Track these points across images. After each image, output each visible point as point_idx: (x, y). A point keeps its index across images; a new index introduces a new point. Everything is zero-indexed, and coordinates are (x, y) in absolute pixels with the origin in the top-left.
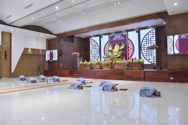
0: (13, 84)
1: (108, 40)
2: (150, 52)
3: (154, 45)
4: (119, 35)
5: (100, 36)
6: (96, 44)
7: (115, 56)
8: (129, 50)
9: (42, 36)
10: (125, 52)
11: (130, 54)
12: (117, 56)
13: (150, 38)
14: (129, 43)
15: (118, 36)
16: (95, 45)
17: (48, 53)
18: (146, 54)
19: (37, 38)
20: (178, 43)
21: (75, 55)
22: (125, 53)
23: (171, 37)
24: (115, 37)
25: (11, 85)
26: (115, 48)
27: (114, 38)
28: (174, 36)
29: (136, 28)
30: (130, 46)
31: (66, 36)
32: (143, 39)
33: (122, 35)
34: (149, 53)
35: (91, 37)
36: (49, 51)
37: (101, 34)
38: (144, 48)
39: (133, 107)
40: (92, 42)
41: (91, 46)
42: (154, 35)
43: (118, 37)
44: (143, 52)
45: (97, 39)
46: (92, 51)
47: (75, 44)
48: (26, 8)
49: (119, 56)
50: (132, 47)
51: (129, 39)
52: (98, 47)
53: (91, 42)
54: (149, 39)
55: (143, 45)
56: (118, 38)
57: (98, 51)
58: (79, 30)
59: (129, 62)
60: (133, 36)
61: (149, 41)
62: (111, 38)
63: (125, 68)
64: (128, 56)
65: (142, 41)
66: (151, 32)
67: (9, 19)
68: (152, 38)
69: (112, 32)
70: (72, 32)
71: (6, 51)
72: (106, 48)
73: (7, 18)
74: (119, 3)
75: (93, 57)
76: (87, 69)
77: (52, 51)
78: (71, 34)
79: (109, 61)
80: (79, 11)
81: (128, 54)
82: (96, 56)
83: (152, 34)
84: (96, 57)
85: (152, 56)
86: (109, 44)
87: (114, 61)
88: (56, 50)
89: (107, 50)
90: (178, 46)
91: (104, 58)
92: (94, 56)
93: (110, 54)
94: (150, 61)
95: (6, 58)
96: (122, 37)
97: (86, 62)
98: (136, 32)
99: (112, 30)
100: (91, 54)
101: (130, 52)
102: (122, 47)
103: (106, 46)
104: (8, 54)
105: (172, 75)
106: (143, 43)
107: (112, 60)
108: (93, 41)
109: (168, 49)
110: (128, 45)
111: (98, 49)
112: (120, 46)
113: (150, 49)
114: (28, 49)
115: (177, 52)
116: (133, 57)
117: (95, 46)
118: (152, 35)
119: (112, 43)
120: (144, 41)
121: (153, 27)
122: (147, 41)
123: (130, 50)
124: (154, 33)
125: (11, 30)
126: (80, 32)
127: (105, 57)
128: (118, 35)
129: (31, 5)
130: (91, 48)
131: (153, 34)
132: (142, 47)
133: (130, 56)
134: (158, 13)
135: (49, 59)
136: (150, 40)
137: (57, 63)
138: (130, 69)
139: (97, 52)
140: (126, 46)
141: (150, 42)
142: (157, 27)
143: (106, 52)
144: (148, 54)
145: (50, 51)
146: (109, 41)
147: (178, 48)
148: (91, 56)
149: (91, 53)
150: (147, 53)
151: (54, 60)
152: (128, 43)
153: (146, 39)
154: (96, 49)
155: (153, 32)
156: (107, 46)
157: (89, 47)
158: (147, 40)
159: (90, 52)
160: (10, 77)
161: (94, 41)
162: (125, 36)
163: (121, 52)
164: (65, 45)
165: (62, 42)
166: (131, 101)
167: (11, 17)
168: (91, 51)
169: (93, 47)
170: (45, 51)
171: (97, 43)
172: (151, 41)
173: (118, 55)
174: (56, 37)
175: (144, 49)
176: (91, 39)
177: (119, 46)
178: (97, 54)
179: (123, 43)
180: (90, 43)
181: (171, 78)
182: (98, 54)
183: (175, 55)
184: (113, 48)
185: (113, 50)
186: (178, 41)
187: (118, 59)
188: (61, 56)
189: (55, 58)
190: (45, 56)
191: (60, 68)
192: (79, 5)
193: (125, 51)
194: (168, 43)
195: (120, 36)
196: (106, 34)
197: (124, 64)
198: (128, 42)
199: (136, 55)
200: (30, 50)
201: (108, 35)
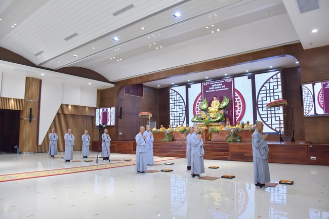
0: (39, 163)
1: (201, 92)
2: (273, 112)
3: (279, 99)
4: (218, 83)
5: (188, 86)
6: (181, 98)
7: (213, 118)
8: (236, 109)
9: (90, 84)
10: (229, 112)
11: (238, 115)
12: (215, 118)
13: (271, 88)
14: (237, 97)
15: (218, 85)
16: (179, 100)
17: (99, 112)
18: (266, 116)
19: (82, 88)
20: (321, 96)
21: (144, 117)
22: (230, 114)
23: (310, 86)
24: (213, 86)
25: (36, 166)
26: (212, 105)
27: (210, 88)
28: (314, 84)
29: (247, 71)
30: (238, 101)
31: (129, 84)
32: (260, 90)
33: (223, 84)
34: (271, 114)
35: (172, 86)
36: (101, 109)
37: (189, 81)
38: (262, 104)
39: (245, 208)
40: (173, 94)
41: (171, 102)
42: (280, 83)
43: (217, 86)
44: (261, 112)
45: (182, 90)
46: (173, 110)
47: (145, 98)
48: (67, 39)
49: (219, 118)
50: (241, 104)
51: (235, 90)
52: (183, 104)
53: (171, 94)
54: (270, 90)
55: (260, 99)
56: (217, 89)
57: (184, 109)
58: (152, 75)
59: (237, 129)
60: (242, 85)
61: (270, 93)
62: (205, 88)
63: (229, 139)
64: (235, 119)
65: (259, 94)
66: (274, 77)
67: (39, 57)
68: (276, 87)
69: (207, 78)
70: (141, 77)
71: (31, 109)
72: (197, 105)
73: (36, 55)
74: (218, 30)
75: (175, 119)
76: (164, 140)
77: (107, 110)
78: (139, 82)
79: (203, 127)
80: (152, 44)
81: (235, 116)
82: (181, 118)
83: (276, 80)
84: (181, 121)
85: (277, 119)
86: (202, 98)
87: (211, 127)
88: (112, 108)
89: (199, 108)
90: (321, 102)
91: (193, 122)
92: (177, 119)
93: (203, 114)
94: (274, 127)
95: (30, 121)
97: (162, 129)
98: (249, 78)
99: (206, 75)
100: (171, 115)
101: (239, 112)
102: (224, 104)
103: (198, 102)
104: (34, 113)
105: (313, 151)
106: (260, 96)
107: (208, 126)
108: (175, 93)
109: (304, 107)
110: (235, 100)
111: (184, 107)
112: (221, 101)
113: (273, 107)
114: (67, 105)
115: (320, 111)
116: (244, 120)
117: (178, 102)
118: (276, 84)
119: (208, 96)
120: (261, 92)
121: (276, 69)
122: (266, 93)
123: (238, 108)
124: (279, 80)
125: (42, 74)
126: (154, 78)
127: (195, 120)
128: (217, 84)
129: (75, 35)
130: (171, 105)
131: (277, 82)
132: (259, 103)
133: (237, 118)
134: (284, 46)
135: (101, 123)
136: (272, 91)
137: (114, 129)
138: (239, 140)
139: (181, 112)
140: (230, 102)
141: (272, 94)
142: (283, 69)
143: (196, 111)
144: (269, 116)
145: (103, 110)
147: (322, 105)
148: (171, 118)
149: (171, 113)
150: (267, 114)
151: (109, 124)
152: (235, 97)
153: (266, 90)
154: (181, 107)
155: (277, 78)
156: (199, 101)
157: (169, 104)
158: (268, 92)
159: (169, 112)
160: (35, 153)
161: (177, 93)
162: (229, 85)
163: (222, 111)
164: (127, 99)
165: (124, 94)
166: (240, 197)
167: (43, 55)
168: (171, 110)
169: (174, 103)
170: (95, 109)
171: (181, 97)
172: (274, 93)
173: (217, 118)
174: (113, 85)
175: (262, 107)
176: (172, 90)
177: (218, 102)
178: (181, 115)
179: (225, 97)
180: (171, 97)
181: (312, 157)
182: (184, 115)
183: (316, 117)
184: (210, 105)
185: (209, 108)
186: (321, 92)
187: (217, 124)
188: (121, 118)
189: (111, 122)
190: (94, 117)
191: (119, 139)
192: (152, 35)
193: (229, 110)
194: (304, 96)
195: (221, 84)
196: (196, 82)
197: (228, 132)
198: (234, 94)
199: (248, 117)
200: (70, 107)
201: (200, 84)
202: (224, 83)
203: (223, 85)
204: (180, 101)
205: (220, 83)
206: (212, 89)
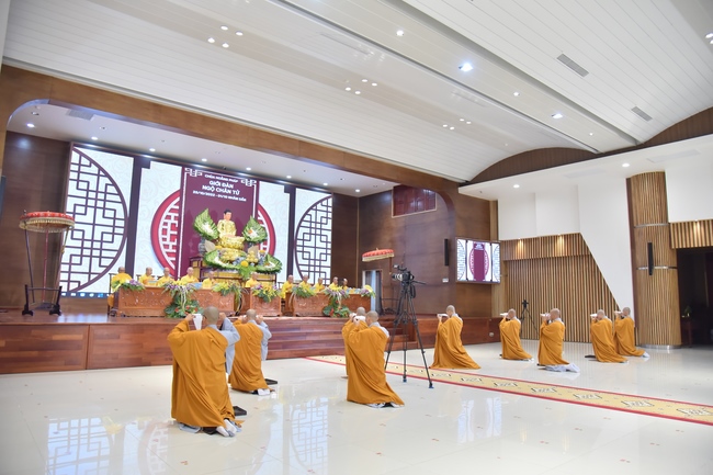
1: (179, 188)
4: (225, 182)
6: (111, 189)
13: (319, 220)
15: (223, 185)
18: (307, 268)
24: (211, 183)
26: (221, 231)
27: (204, 187)
28: (466, 241)
32: (302, 220)
33: (236, 186)
34: (315, 266)
35: (81, 143)
38: (303, 246)
40: (83, 169)
41: (72, 190)
42: (330, 215)
43: (221, 187)
44: (300, 260)
45: (121, 167)
46: (79, 218)
50: (268, 238)
51: (259, 207)
52: (119, 207)
53: (73, 167)
54: (316, 223)
55: (300, 236)
56: (221, 193)
57: (122, 223)
60: (272, 198)
61: (316, 228)
62: (192, 184)
65: (299, 226)
66: (323, 203)
68: (324, 221)
72: (163, 220)
82: (106, 246)
83: (325, 209)
84: (105, 254)
86: (180, 204)
89: (169, 227)
90: (472, 265)
96: (238, 192)
98: (285, 191)
102: (253, 233)
103: (166, 213)
106: (301, 230)
108: (94, 169)
111: (121, 214)
112: (240, 225)
115: (471, 277)
118: (325, 214)
120: (303, 224)
122: (311, 228)
124: (330, 209)
128: (222, 181)
130: (70, 201)
131: (327, 212)
132: (299, 243)
136: (318, 226)
139: (109, 230)
141: (318, 232)
142: (336, 193)
144: (317, 269)
146: (181, 191)
148: (67, 242)
150: (309, 266)
153: (311, 222)
154: (109, 214)
155: (327, 206)
156: (172, 210)
157: (63, 194)
158: (313, 225)
161: (101, 169)
162: (248, 192)
169: (87, 198)
171: (114, 184)
172: (321, 229)
175: (303, 252)
176: (82, 155)
177: (234, 226)
178: (108, 237)
179: (252, 218)
180: (73, 175)
182: (118, 239)
186: (472, 253)
195: (232, 186)
198: (257, 214)
201: (180, 168)
202: (238, 186)
203: (235, 189)
204: (109, 197)
205: (230, 183)
206: (208, 190)
